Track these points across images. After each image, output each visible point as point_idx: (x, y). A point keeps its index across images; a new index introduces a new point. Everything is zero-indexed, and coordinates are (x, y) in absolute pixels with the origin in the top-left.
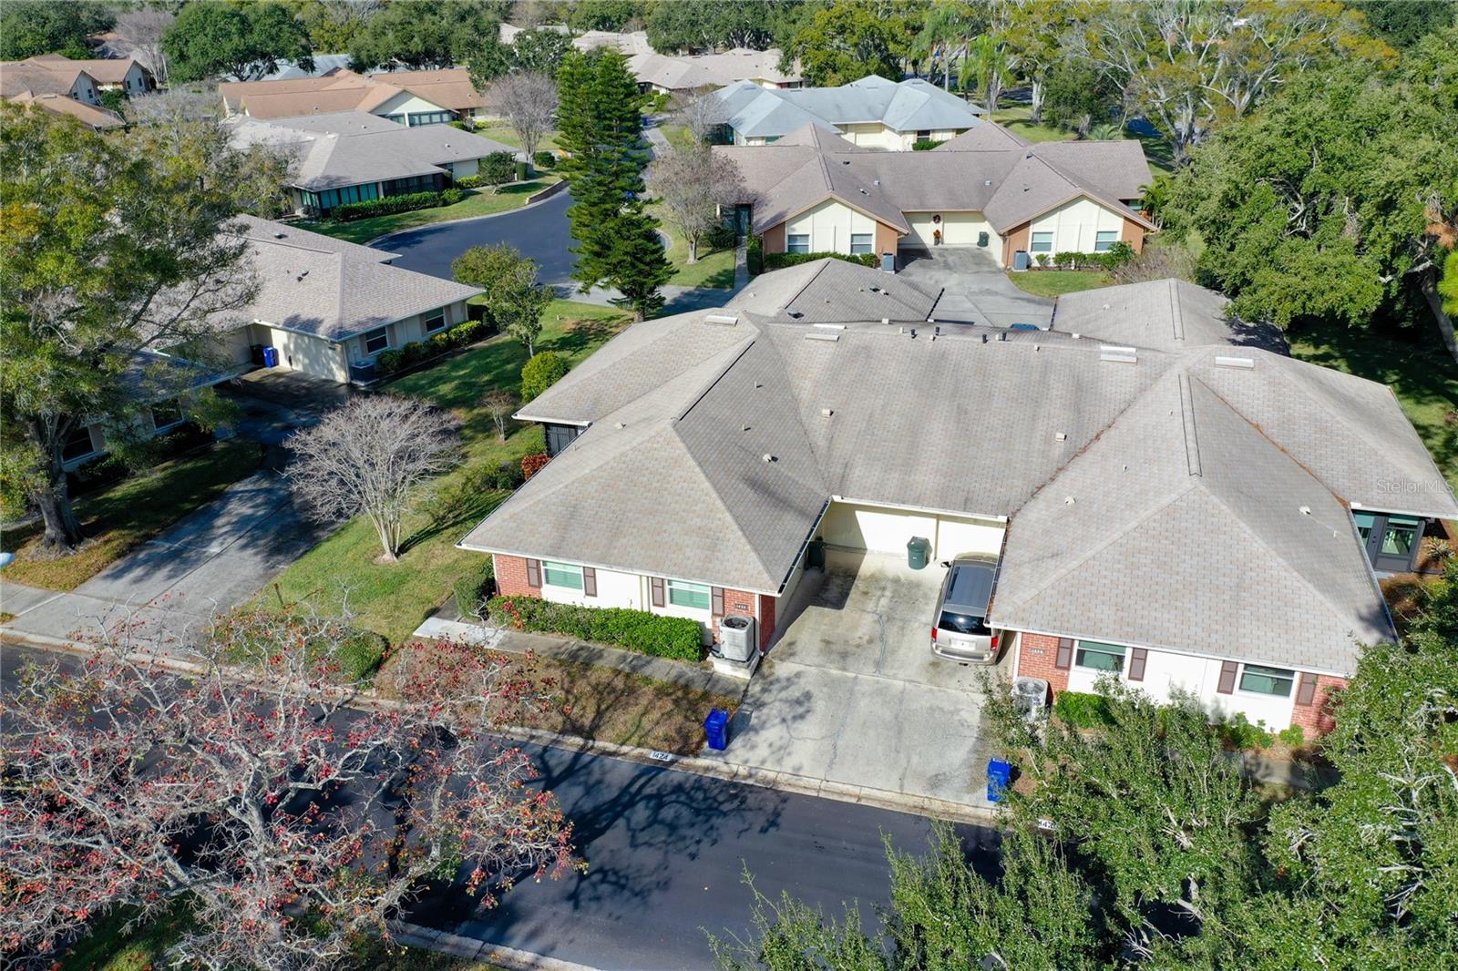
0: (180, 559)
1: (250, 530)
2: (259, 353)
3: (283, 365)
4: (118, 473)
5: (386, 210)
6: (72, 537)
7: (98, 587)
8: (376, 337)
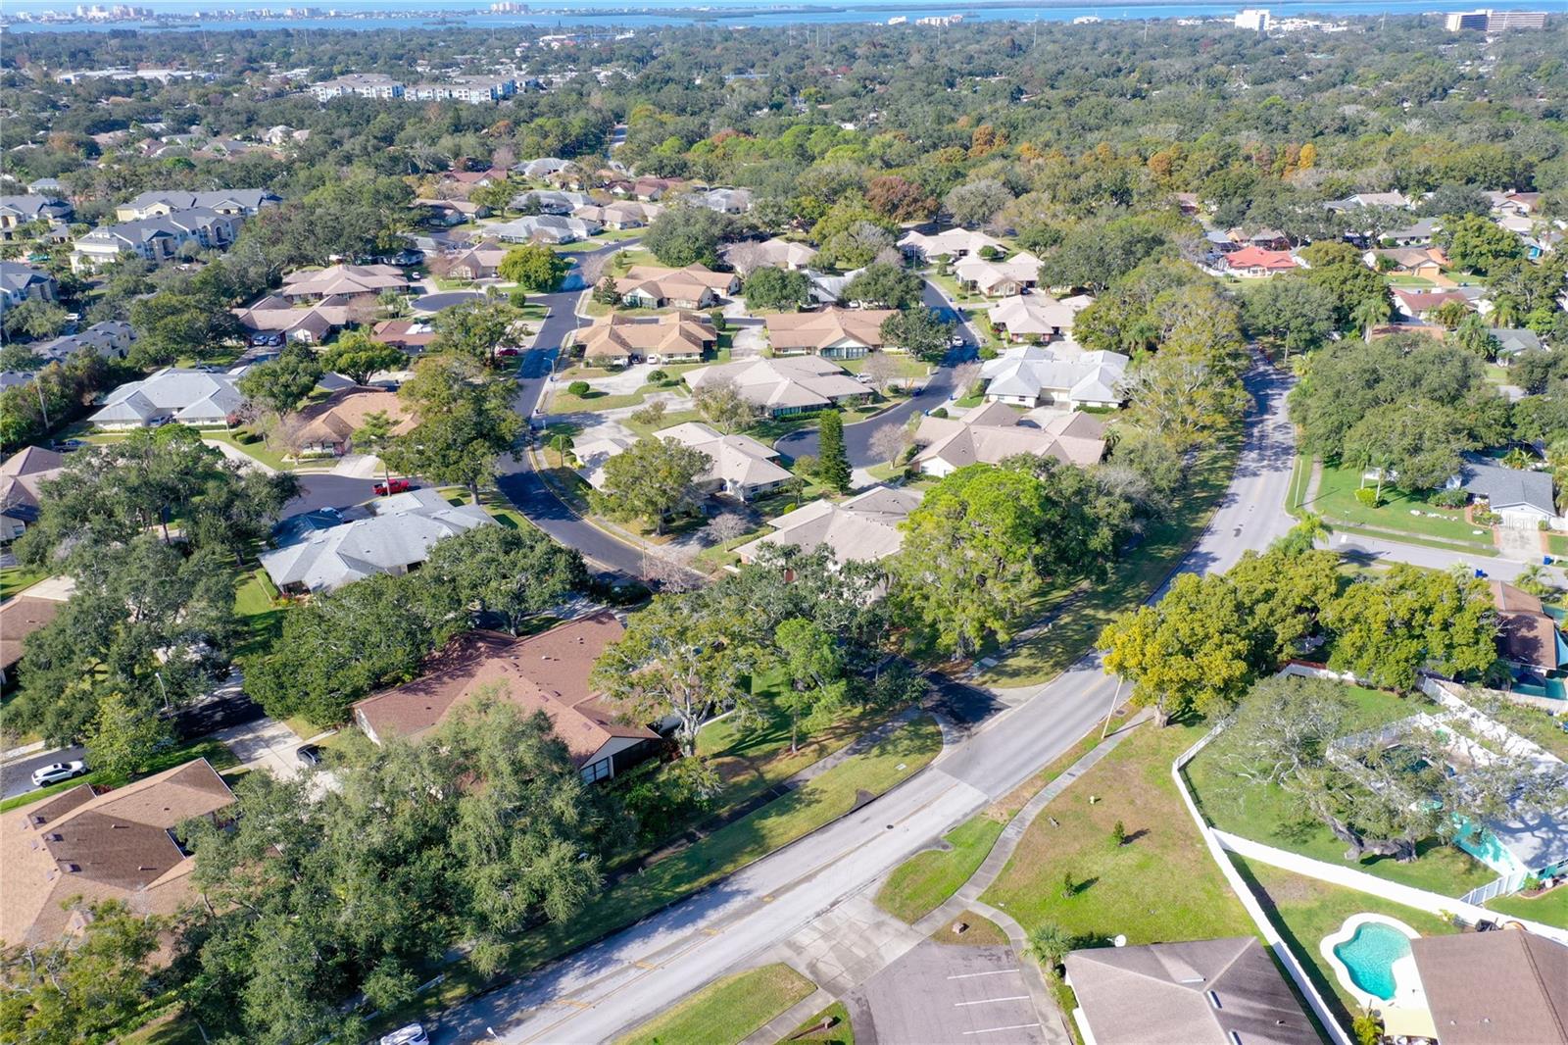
0: (683, 544)
1: (701, 539)
2: (722, 486)
3: (728, 492)
4: (673, 520)
5: (799, 418)
6: (663, 533)
7: (665, 546)
8: (754, 488)
